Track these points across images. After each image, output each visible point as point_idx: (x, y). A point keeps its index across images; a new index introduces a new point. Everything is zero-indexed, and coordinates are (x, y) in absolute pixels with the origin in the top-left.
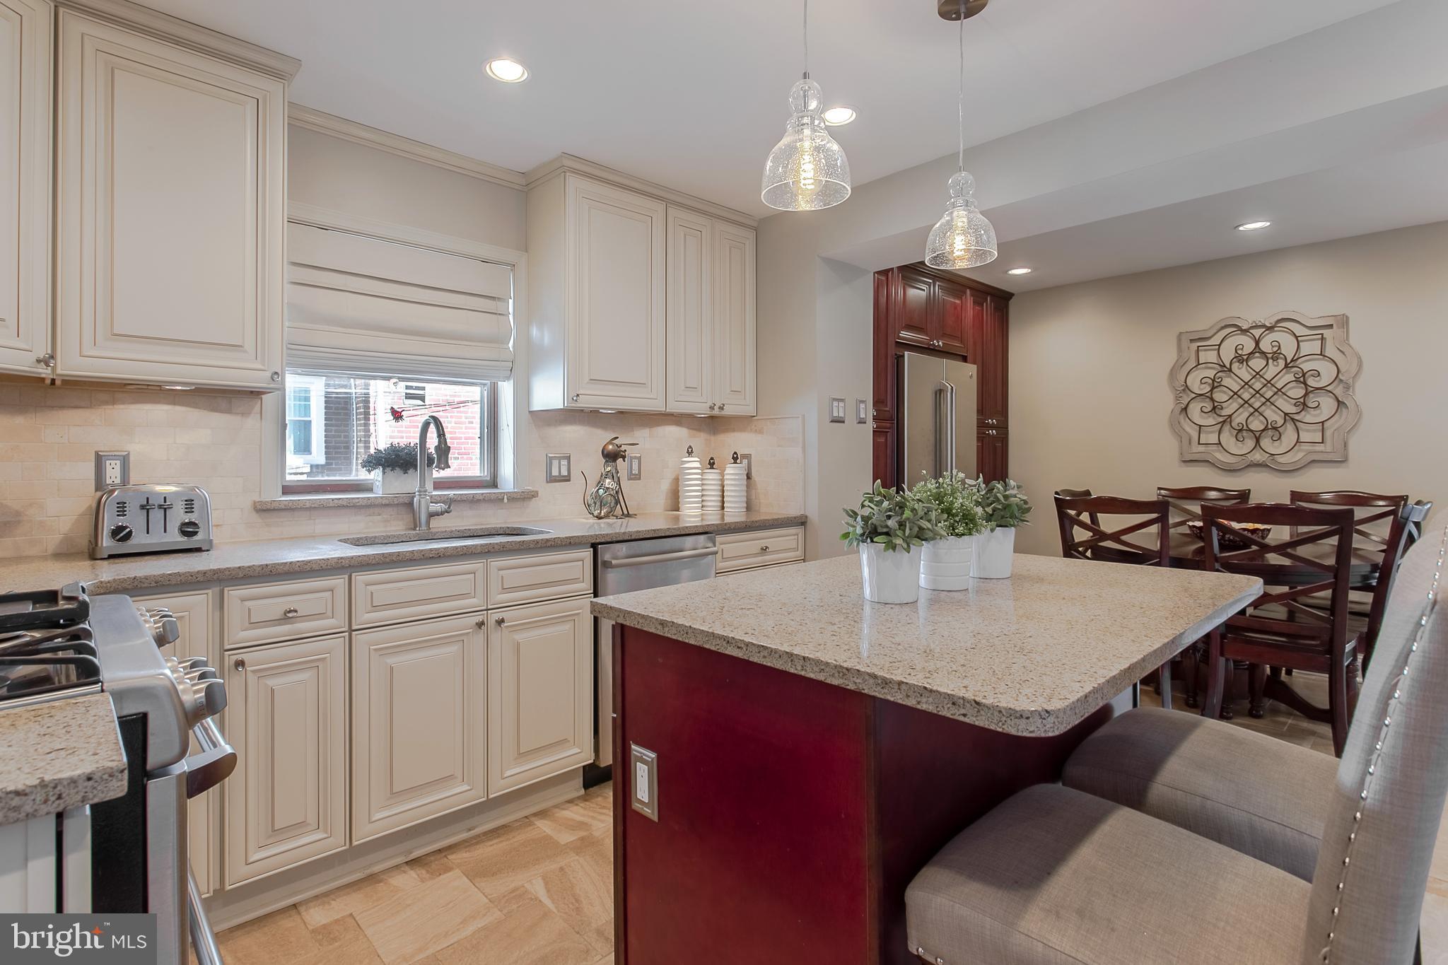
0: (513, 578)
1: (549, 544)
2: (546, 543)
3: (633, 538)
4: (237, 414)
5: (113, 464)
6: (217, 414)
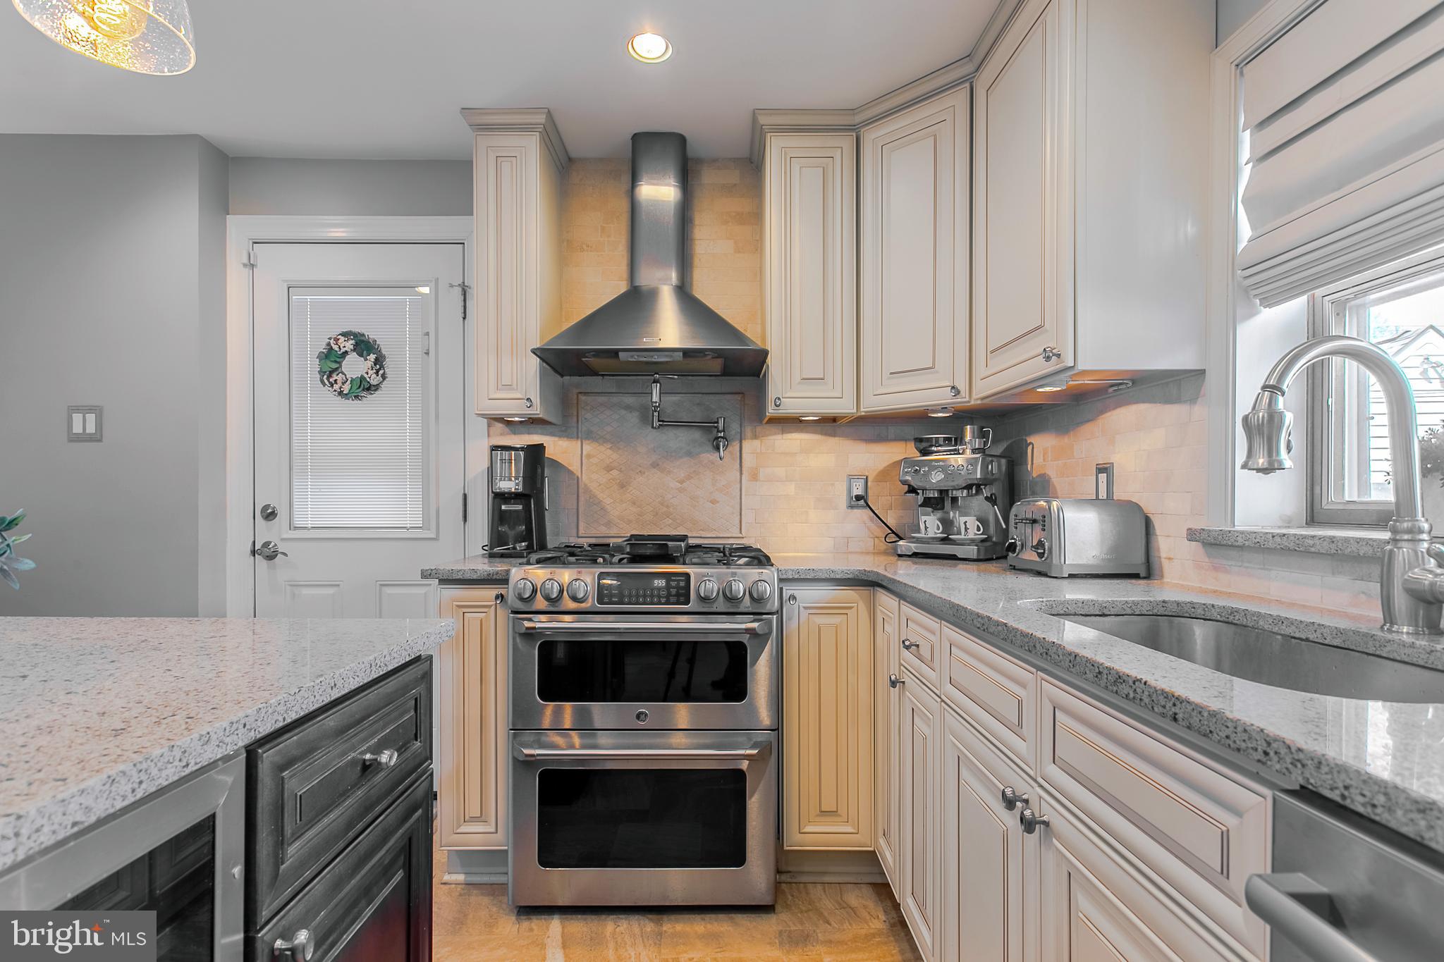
4: (1185, 402)
5: (1103, 477)
6: (1168, 407)
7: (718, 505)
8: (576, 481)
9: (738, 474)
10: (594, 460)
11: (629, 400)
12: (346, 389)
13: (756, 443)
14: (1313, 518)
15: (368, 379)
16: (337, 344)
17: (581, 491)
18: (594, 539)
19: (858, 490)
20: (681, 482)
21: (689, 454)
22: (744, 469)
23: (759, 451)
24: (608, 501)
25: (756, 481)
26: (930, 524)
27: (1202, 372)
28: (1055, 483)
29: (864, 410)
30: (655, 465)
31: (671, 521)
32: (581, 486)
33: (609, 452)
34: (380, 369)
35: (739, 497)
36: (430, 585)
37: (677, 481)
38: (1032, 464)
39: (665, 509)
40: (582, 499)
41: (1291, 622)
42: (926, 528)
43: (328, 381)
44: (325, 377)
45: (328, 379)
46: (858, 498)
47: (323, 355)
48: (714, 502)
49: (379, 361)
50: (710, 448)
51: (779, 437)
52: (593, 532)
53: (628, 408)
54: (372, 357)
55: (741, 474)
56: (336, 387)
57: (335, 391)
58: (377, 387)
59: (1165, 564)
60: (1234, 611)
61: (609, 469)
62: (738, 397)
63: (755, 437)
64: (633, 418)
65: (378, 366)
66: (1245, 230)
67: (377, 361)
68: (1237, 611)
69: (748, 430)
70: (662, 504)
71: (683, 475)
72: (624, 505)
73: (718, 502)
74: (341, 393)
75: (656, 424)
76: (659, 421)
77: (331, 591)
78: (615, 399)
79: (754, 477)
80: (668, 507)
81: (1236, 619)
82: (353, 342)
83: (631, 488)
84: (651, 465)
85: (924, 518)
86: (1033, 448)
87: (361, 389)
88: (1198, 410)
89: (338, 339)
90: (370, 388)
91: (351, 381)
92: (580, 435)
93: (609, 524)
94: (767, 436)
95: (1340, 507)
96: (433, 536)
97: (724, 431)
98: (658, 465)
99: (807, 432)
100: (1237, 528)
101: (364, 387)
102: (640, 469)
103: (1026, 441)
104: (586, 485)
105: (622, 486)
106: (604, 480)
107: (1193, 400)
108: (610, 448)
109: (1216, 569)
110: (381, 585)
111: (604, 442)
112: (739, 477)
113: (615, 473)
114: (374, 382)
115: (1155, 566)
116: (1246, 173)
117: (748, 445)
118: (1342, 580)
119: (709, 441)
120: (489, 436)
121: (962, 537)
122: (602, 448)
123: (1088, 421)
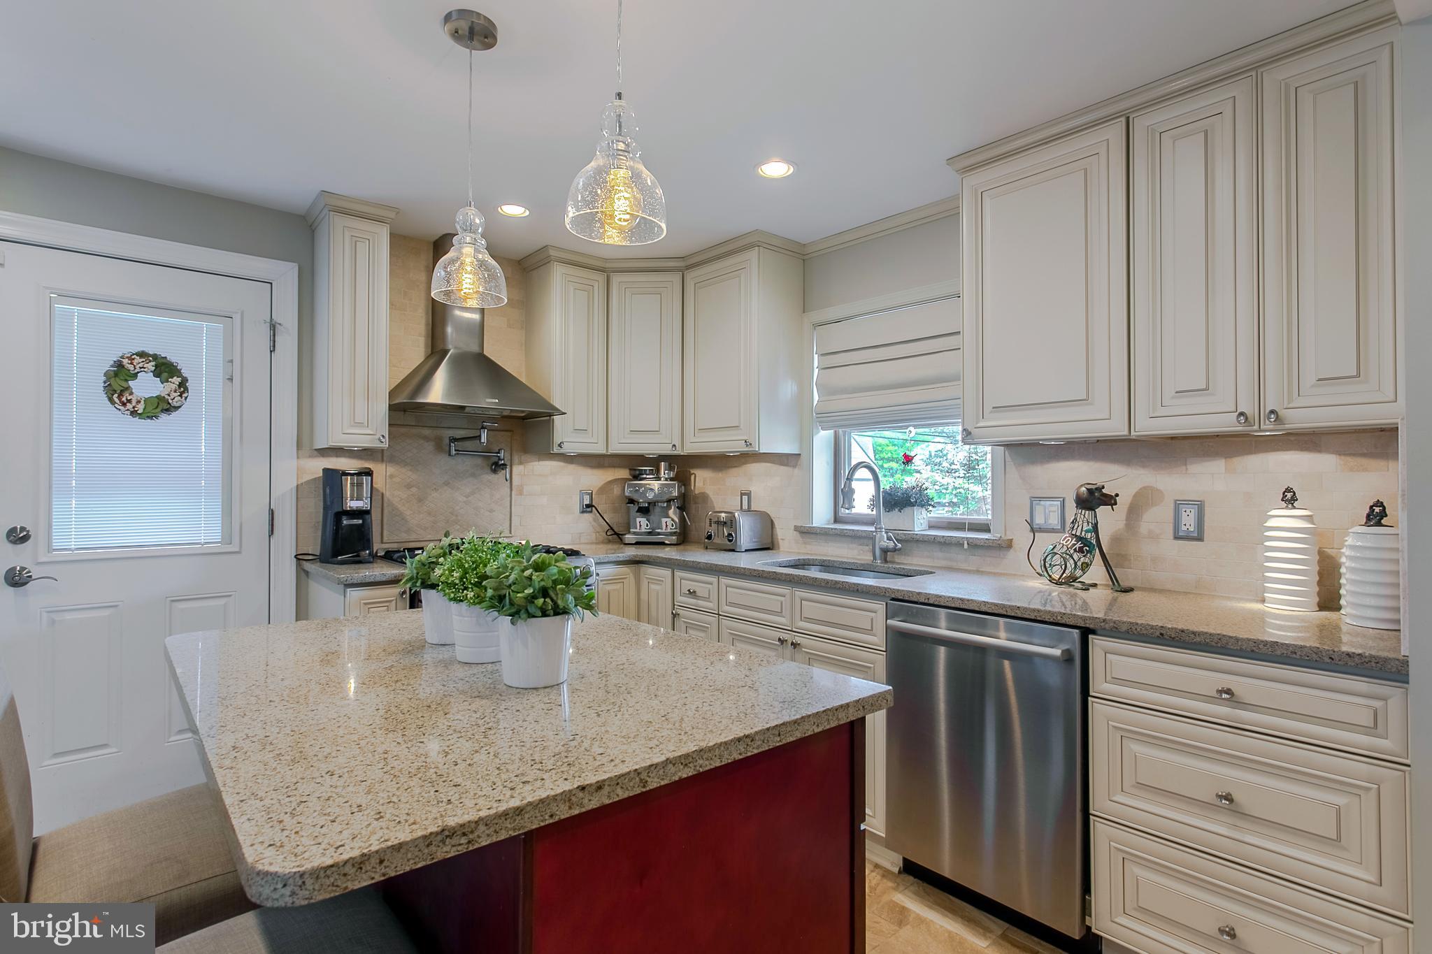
0: (811, 609)
1: (838, 586)
2: (835, 584)
3: (931, 602)
4: (791, 466)
5: (745, 498)
6: (782, 467)
7: (494, 513)
8: (380, 497)
9: (509, 490)
10: (397, 480)
11: (426, 432)
12: (140, 408)
13: (521, 467)
14: (837, 520)
15: (170, 401)
16: (132, 364)
17: (385, 505)
18: (396, 544)
19: (587, 502)
20: (467, 497)
21: (473, 475)
22: (513, 486)
23: (522, 473)
24: (408, 512)
25: (521, 495)
26: (642, 523)
27: (800, 454)
28: (713, 500)
29: (610, 452)
30: (447, 484)
31: (459, 527)
32: (385, 499)
33: (410, 473)
34: (183, 392)
35: (509, 507)
36: (230, 596)
37: (464, 496)
38: (695, 486)
39: (454, 518)
40: (386, 511)
41: (846, 563)
42: (640, 526)
43: (120, 400)
44: (116, 395)
45: (119, 397)
46: (588, 506)
47: (112, 373)
48: (491, 511)
49: (183, 385)
50: (489, 471)
51: (537, 463)
52: (396, 538)
53: (426, 438)
54: (177, 380)
55: (511, 490)
56: (129, 406)
57: (128, 410)
58: (177, 408)
59: (780, 542)
60: (824, 561)
61: (409, 486)
62: (509, 434)
63: (521, 463)
64: (430, 446)
65: (182, 389)
66: (816, 397)
67: (180, 385)
68: (826, 560)
69: (516, 458)
70: (452, 513)
71: (468, 491)
72: (421, 515)
73: (494, 511)
74: (134, 413)
75: (453, 452)
76: (455, 450)
77: (106, 612)
78: (415, 431)
79: (521, 493)
80: (457, 516)
81: (826, 563)
82: (153, 363)
83: (427, 502)
84: (444, 483)
85: (638, 520)
86: (695, 477)
87: (159, 410)
88: (796, 471)
89: (134, 359)
90: (169, 408)
91: (145, 401)
92: (385, 458)
93: (409, 531)
94: (528, 462)
95: (845, 515)
96: (237, 550)
97: (504, 459)
98: (449, 483)
99: (554, 460)
100: (814, 525)
101: (162, 406)
102: (435, 487)
103: (690, 472)
104: (389, 500)
105: (420, 500)
106: (406, 496)
107: (795, 466)
108: (410, 470)
109: (805, 543)
110: (173, 601)
111: (406, 465)
112: (509, 493)
113: (414, 490)
114: (175, 404)
115: (776, 543)
116: (816, 371)
117: (517, 469)
118: (854, 546)
119: (488, 465)
120: (298, 458)
121: (664, 531)
122: (404, 470)
123: (735, 467)
